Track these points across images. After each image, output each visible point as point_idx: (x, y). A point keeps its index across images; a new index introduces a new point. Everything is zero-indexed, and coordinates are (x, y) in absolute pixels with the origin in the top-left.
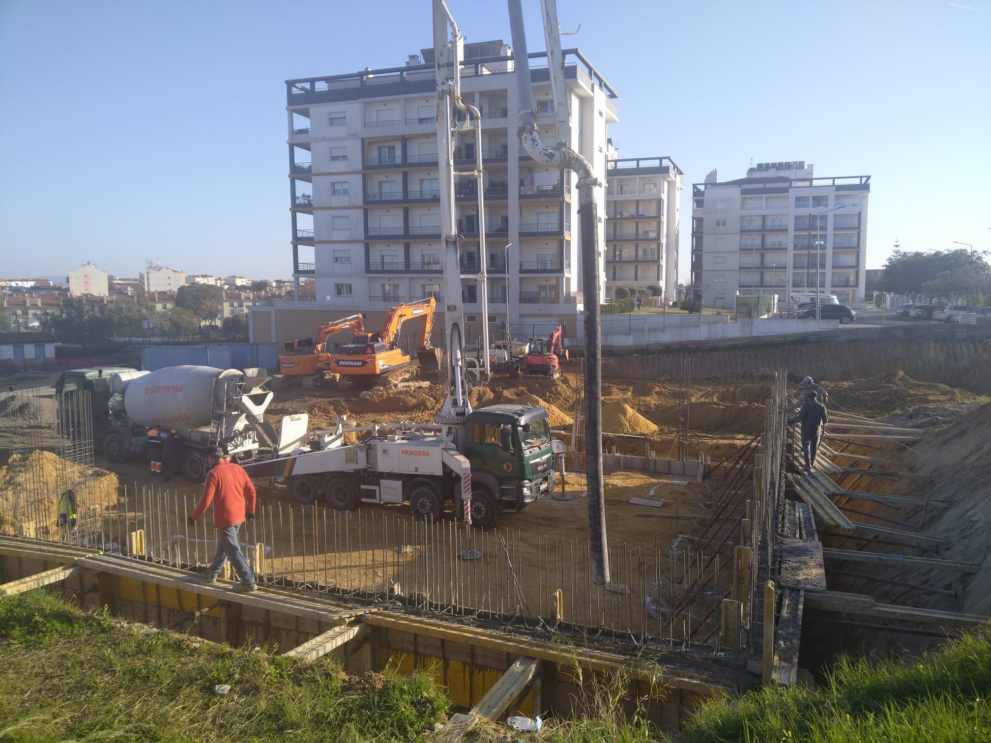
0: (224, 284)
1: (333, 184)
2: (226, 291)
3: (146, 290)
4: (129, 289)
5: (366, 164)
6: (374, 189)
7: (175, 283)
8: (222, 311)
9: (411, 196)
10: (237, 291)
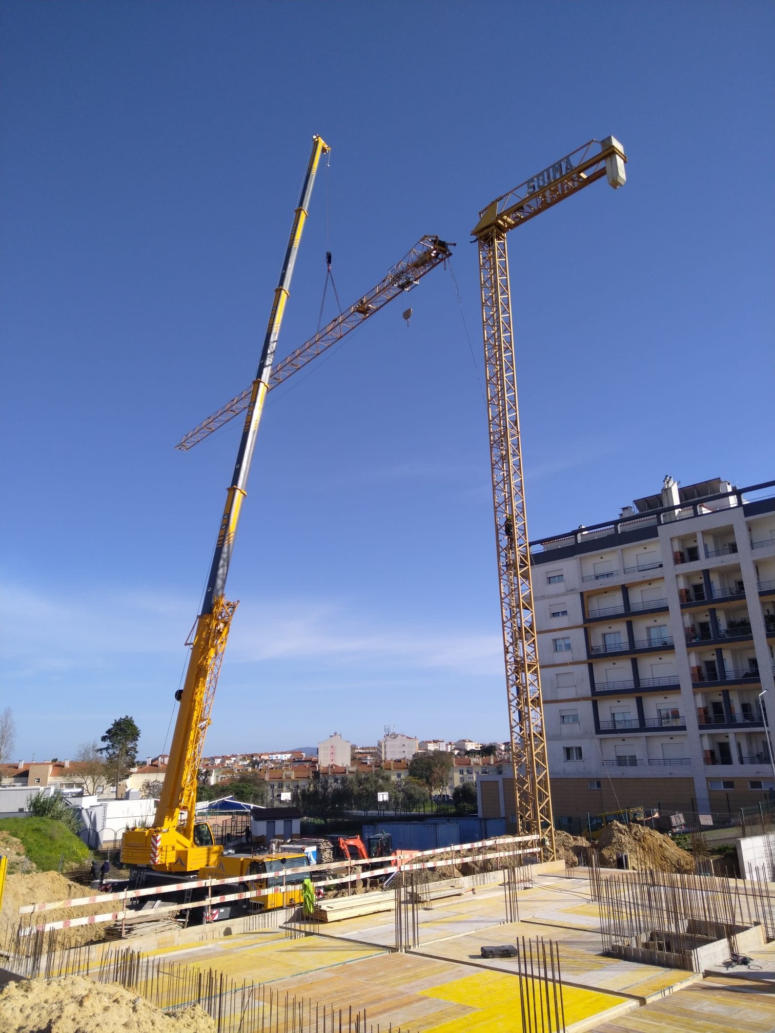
0: (455, 749)
1: (555, 640)
2: (456, 756)
3: (383, 759)
4: (369, 758)
5: (587, 617)
6: (597, 642)
7: (409, 752)
8: (452, 779)
9: (638, 646)
10: (466, 757)
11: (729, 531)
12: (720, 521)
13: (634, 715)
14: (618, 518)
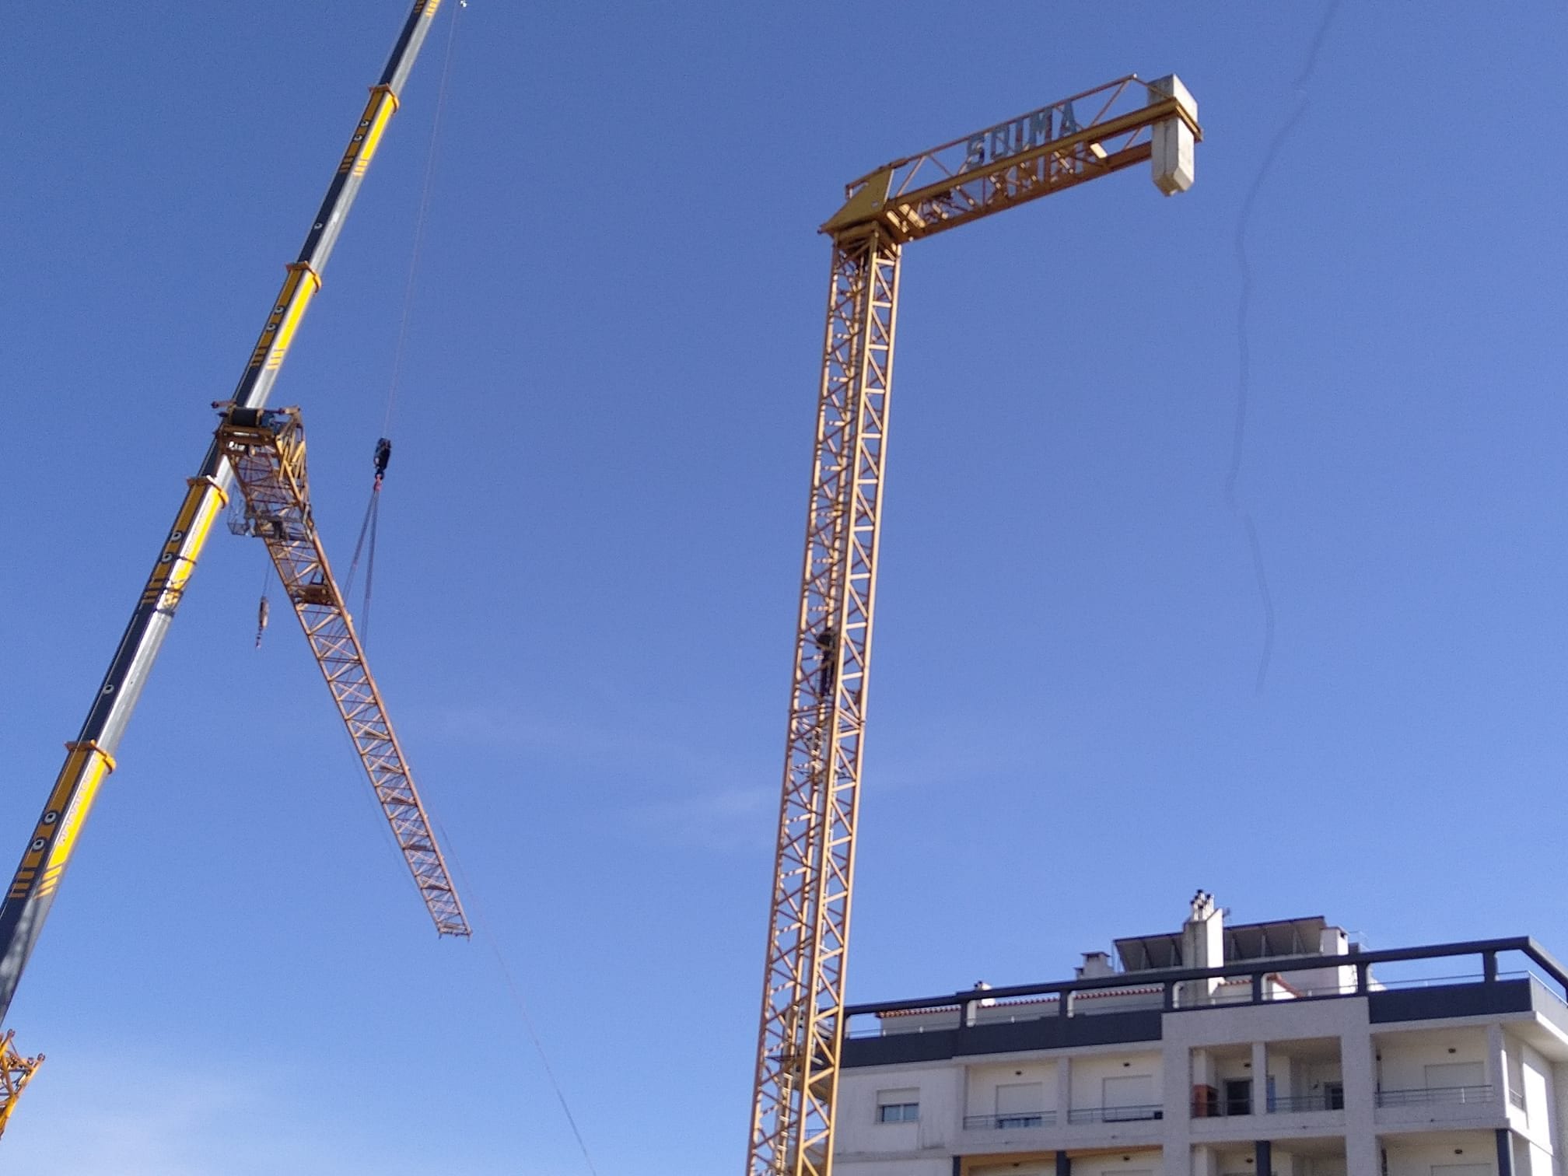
11: (1328, 1053)
12: (1312, 1025)
14: (1072, 977)
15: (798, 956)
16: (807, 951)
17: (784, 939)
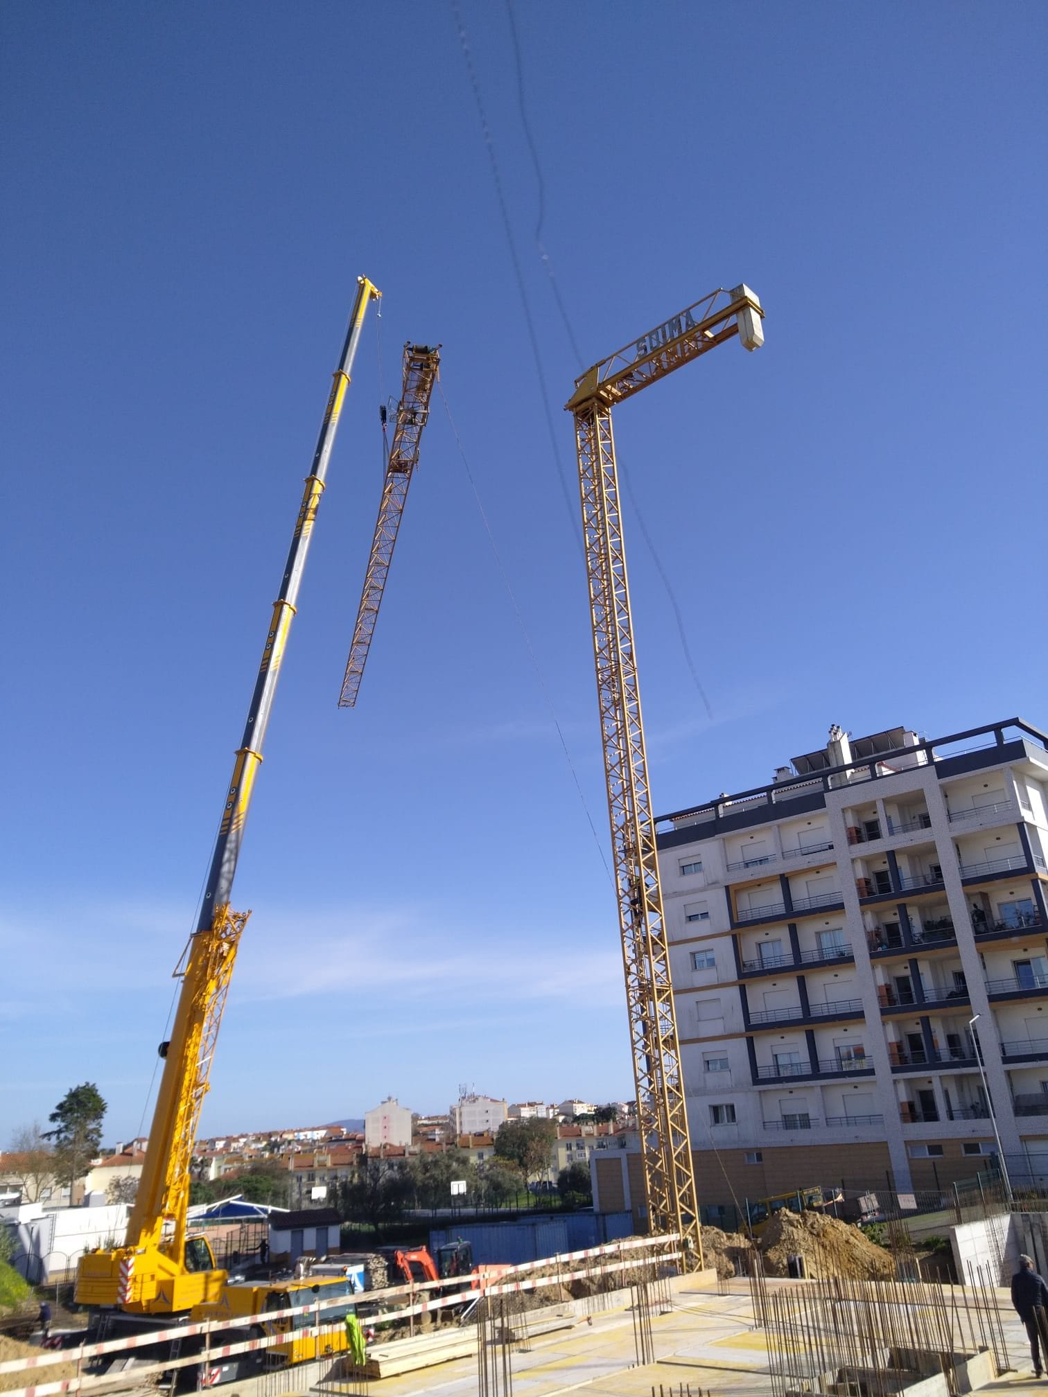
0: (559, 1114)
1: (693, 954)
2: (560, 1125)
3: (458, 1132)
4: (437, 1132)
5: (736, 921)
6: (750, 955)
7: (493, 1121)
8: (556, 1157)
9: (806, 959)
10: (575, 1125)
11: (918, 798)
12: (906, 785)
13: (803, 1056)
14: (771, 782)
15: (624, 797)
16: (629, 793)
17: (615, 789)
